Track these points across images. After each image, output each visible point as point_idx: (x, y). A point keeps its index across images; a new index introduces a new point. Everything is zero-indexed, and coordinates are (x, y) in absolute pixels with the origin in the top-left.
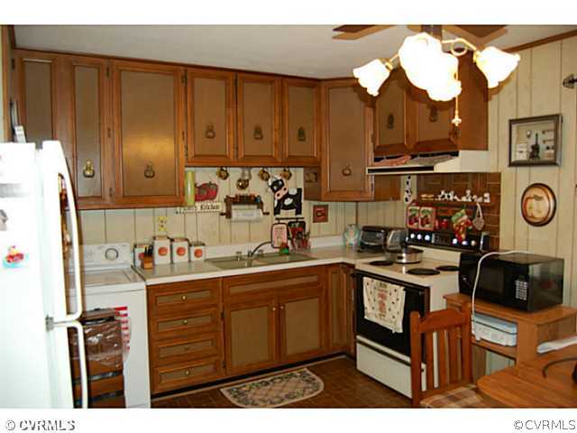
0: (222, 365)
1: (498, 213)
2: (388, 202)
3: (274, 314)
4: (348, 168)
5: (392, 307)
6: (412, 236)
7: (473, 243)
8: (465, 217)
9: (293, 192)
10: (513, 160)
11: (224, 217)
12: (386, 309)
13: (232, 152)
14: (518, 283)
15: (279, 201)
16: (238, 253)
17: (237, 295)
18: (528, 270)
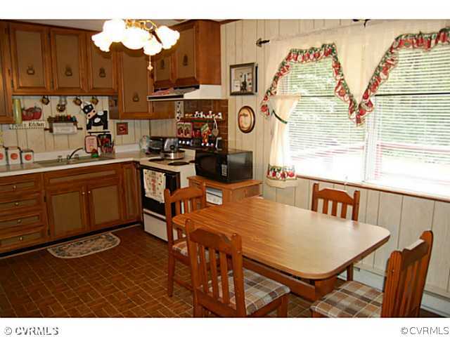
0: (47, 233)
1: (227, 125)
2: (167, 120)
3: (84, 197)
4: (137, 96)
5: (159, 186)
6: (180, 142)
7: (212, 144)
8: (208, 128)
9: (101, 113)
10: (232, 91)
11: (48, 131)
12: (155, 188)
13: (48, 84)
14: (223, 166)
15: (90, 120)
16: (60, 157)
17: (55, 184)
18: (226, 158)
